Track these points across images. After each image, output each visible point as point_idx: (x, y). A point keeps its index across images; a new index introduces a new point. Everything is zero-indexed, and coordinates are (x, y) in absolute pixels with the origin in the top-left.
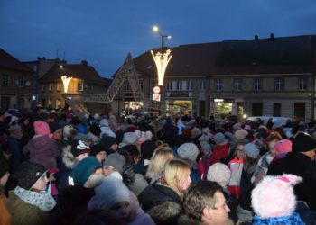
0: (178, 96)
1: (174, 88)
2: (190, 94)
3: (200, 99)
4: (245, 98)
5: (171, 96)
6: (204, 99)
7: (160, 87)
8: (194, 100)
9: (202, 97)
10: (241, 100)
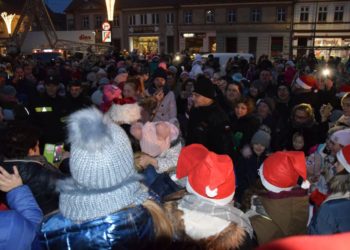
0: (142, 31)
1: (138, 23)
2: (157, 29)
3: (167, 34)
4: (217, 32)
5: (135, 32)
6: (172, 34)
7: (110, 22)
8: (161, 35)
9: (170, 31)
10: (213, 34)
